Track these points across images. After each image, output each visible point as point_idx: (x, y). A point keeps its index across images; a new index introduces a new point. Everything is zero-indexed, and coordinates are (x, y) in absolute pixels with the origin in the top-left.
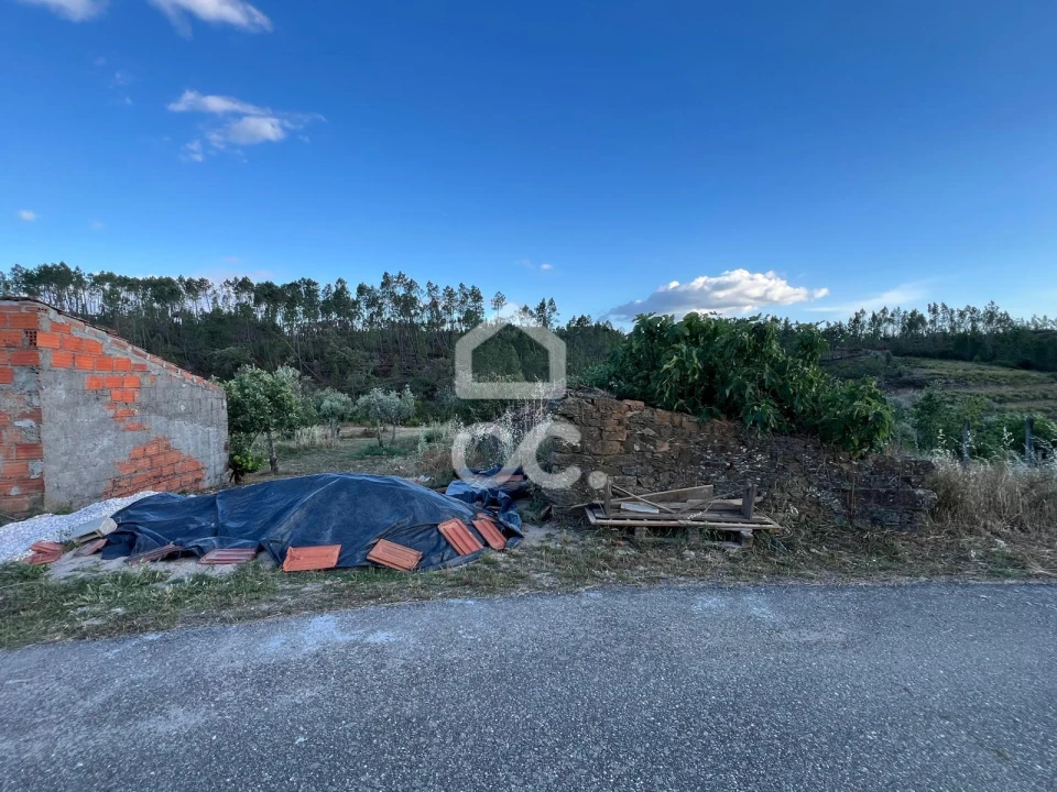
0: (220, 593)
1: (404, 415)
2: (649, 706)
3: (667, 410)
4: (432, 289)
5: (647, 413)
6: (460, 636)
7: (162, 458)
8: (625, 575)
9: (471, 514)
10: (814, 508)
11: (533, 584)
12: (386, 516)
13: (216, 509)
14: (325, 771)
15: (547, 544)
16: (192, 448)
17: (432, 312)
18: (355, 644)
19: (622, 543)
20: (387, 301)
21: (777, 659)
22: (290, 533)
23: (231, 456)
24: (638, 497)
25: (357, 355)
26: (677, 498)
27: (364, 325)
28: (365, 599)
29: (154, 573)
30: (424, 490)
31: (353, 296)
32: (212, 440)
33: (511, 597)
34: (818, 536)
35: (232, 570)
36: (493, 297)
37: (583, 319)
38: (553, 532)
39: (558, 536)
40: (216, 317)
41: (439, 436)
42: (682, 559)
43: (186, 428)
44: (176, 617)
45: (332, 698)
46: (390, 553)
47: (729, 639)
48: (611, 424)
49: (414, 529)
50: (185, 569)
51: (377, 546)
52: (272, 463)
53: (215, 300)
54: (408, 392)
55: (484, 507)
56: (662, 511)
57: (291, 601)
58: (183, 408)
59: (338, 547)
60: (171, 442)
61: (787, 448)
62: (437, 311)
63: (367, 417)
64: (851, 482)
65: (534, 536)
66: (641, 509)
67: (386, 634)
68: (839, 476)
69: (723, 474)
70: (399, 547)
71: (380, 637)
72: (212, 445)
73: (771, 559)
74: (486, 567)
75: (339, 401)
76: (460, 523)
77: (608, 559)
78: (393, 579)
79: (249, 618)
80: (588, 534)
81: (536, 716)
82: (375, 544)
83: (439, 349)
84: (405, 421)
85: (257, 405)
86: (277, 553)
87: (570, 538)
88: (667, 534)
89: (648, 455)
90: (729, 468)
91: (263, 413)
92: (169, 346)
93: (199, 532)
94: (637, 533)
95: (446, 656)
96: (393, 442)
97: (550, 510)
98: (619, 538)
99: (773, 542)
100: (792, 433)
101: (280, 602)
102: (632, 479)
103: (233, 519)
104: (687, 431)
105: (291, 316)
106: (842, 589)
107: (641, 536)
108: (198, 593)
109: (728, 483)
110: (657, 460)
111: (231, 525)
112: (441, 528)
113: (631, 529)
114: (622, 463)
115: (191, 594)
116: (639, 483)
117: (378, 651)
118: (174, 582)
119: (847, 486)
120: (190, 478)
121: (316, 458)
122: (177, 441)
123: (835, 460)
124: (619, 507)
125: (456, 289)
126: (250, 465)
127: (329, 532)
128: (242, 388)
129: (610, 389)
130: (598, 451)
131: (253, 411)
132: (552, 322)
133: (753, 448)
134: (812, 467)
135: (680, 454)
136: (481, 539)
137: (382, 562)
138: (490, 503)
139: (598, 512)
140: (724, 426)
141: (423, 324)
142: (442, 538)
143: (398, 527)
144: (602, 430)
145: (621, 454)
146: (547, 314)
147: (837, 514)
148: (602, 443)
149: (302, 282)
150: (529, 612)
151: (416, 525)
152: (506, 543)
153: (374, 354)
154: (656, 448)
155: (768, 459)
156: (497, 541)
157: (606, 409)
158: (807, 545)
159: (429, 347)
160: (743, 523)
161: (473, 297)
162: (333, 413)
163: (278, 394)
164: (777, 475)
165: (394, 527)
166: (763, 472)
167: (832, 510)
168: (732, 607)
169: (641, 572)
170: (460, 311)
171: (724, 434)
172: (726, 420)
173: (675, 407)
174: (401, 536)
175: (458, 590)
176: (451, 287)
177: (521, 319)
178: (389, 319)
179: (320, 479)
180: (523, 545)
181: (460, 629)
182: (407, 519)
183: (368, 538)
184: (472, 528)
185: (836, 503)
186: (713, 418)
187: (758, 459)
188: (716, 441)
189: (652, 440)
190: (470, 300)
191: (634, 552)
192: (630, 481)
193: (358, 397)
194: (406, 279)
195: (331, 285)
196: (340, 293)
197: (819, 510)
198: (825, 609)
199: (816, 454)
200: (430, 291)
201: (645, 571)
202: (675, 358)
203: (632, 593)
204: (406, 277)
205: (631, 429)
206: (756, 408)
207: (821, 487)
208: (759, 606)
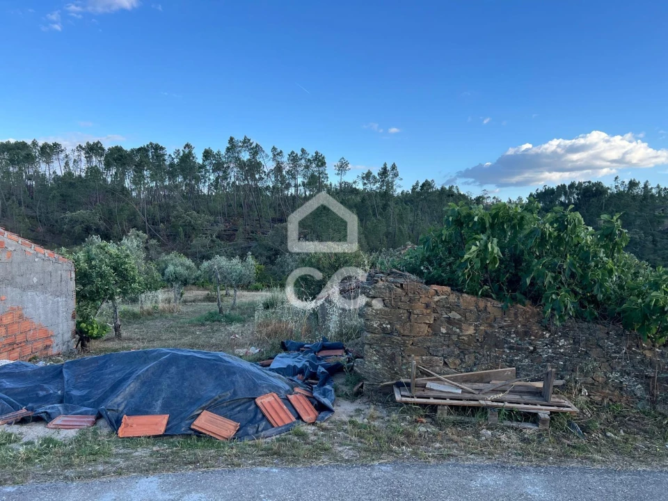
0: (64, 455)
3: (472, 294)
4: (277, 154)
5: (453, 298)
7: (15, 327)
8: (419, 452)
9: (288, 387)
10: (617, 392)
11: (334, 457)
12: (210, 390)
13: (63, 377)
15: (354, 419)
16: (43, 317)
17: (276, 177)
19: (424, 420)
20: (232, 165)
22: (125, 402)
23: (78, 323)
24: (441, 377)
25: (203, 219)
26: (481, 379)
27: (209, 189)
28: (186, 464)
29: (10, 435)
30: (246, 365)
31: (199, 160)
32: (61, 309)
33: (311, 467)
34: (619, 419)
35: (74, 434)
36: (337, 163)
37: (427, 185)
38: (362, 407)
39: (366, 411)
40: (68, 182)
41: (278, 303)
42: (478, 438)
43: (38, 299)
44: (28, 474)
46: (211, 422)
48: (419, 308)
49: (235, 401)
50: (35, 432)
51: (201, 417)
52: (117, 329)
53: (67, 164)
54: (250, 260)
55: (304, 381)
56: (464, 391)
57: (122, 463)
58: (35, 280)
59: (167, 416)
60: (24, 312)
61: (590, 334)
62: (283, 177)
63: (210, 282)
64: (654, 368)
65: (344, 410)
66: (444, 388)
67: (200, 495)
68: (642, 362)
69: (527, 357)
70: (220, 418)
71: (194, 498)
72: (61, 315)
73: (565, 441)
74: (295, 438)
75: (182, 265)
76: (276, 396)
77: (408, 435)
78: (212, 447)
79: (87, 477)
80: (394, 410)
82: (199, 415)
83: (282, 213)
85: (102, 275)
86: (113, 421)
87: (377, 414)
88: (467, 413)
89: (455, 338)
90: (532, 352)
91: (108, 283)
92: (23, 208)
93: (46, 399)
94: (439, 412)
96: (233, 308)
97: (362, 387)
98: (422, 416)
99: (570, 424)
100: (595, 320)
101: (113, 465)
102: (440, 360)
103: (75, 388)
104: (492, 316)
105: (138, 181)
106: (619, 473)
107: (442, 414)
108: (45, 454)
109: (532, 366)
110: (463, 342)
111: (75, 393)
112: (259, 401)
113: (434, 408)
114: (429, 344)
115: (40, 455)
116: (445, 363)
118: (26, 444)
119: (650, 372)
120: (40, 345)
121: (158, 323)
122: (29, 311)
123: (638, 347)
124: (424, 386)
125: (299, 154)
126: (95, 332)
127: (159, 402)
128: (89, 259)
129: (420, 274)
130: (406, 333)
131: (98, 281)
132: (394, 187)
133: (556, 334)
134: (615, 352)
135: (484, 337)
136: (294, 412)
137: (204, 431)
138: (310, 377)
139: (405, 390)
140: (528, 312)
141: (267, 188)
142: (259, 411)
143: (220, 400)
144: (410, 312)
145: (428, 336)
146: (390, 179)
147: (640, 399)
148: (411, 325)
149: (150, 146)
150: (324, 481)
151: (237, 398)
152: (317, 417)
153: (219, 218)
154: (461, 331)
155: (571, 344)
156: (309, 415)
157: (414, 293)
158: (604, 429)
159: (273, 212)
160: (541, 405)
161: (316, 162)
162: (176, 278)
163: (122, 265)
164: (579, 360)
165: (216, 400)
166: (566, 356)
167: (635, 395)
168: (508, 484)
169: (435, 449)
170: (304, 176)
171: (527, 319)
172: (531, 305)
173: (480, 293)
174: (222, 408)
175: (267, 459)
176: (295, 152)
177: (365, 184)
178: (234, 183)
179: (153, 354)
180: (333, 419)
181: (262, 494)
182: (228, 393)
183: (193, 409)
184: (287, 401)
185: (639, 388)
186: (517, 303)
187: (561, 344)
188: (519, 326)
189: (458, 323)
190: (314, 165)
191: (434, 429)
192: (437, 361)
193: (202, 262)
194: (251, 144)
195: (179, 150)
196: (187, 158)
197: (622, 395)
198: (595, 490)
199: (618, 341)
200: (274, 155)
201: (440, 448)
202: (474, 248)
203: (420, 468)
204: (251, 141)
205: (437, 313)
206: (554, 296)
207: (624, 373)
208: (533, 485)
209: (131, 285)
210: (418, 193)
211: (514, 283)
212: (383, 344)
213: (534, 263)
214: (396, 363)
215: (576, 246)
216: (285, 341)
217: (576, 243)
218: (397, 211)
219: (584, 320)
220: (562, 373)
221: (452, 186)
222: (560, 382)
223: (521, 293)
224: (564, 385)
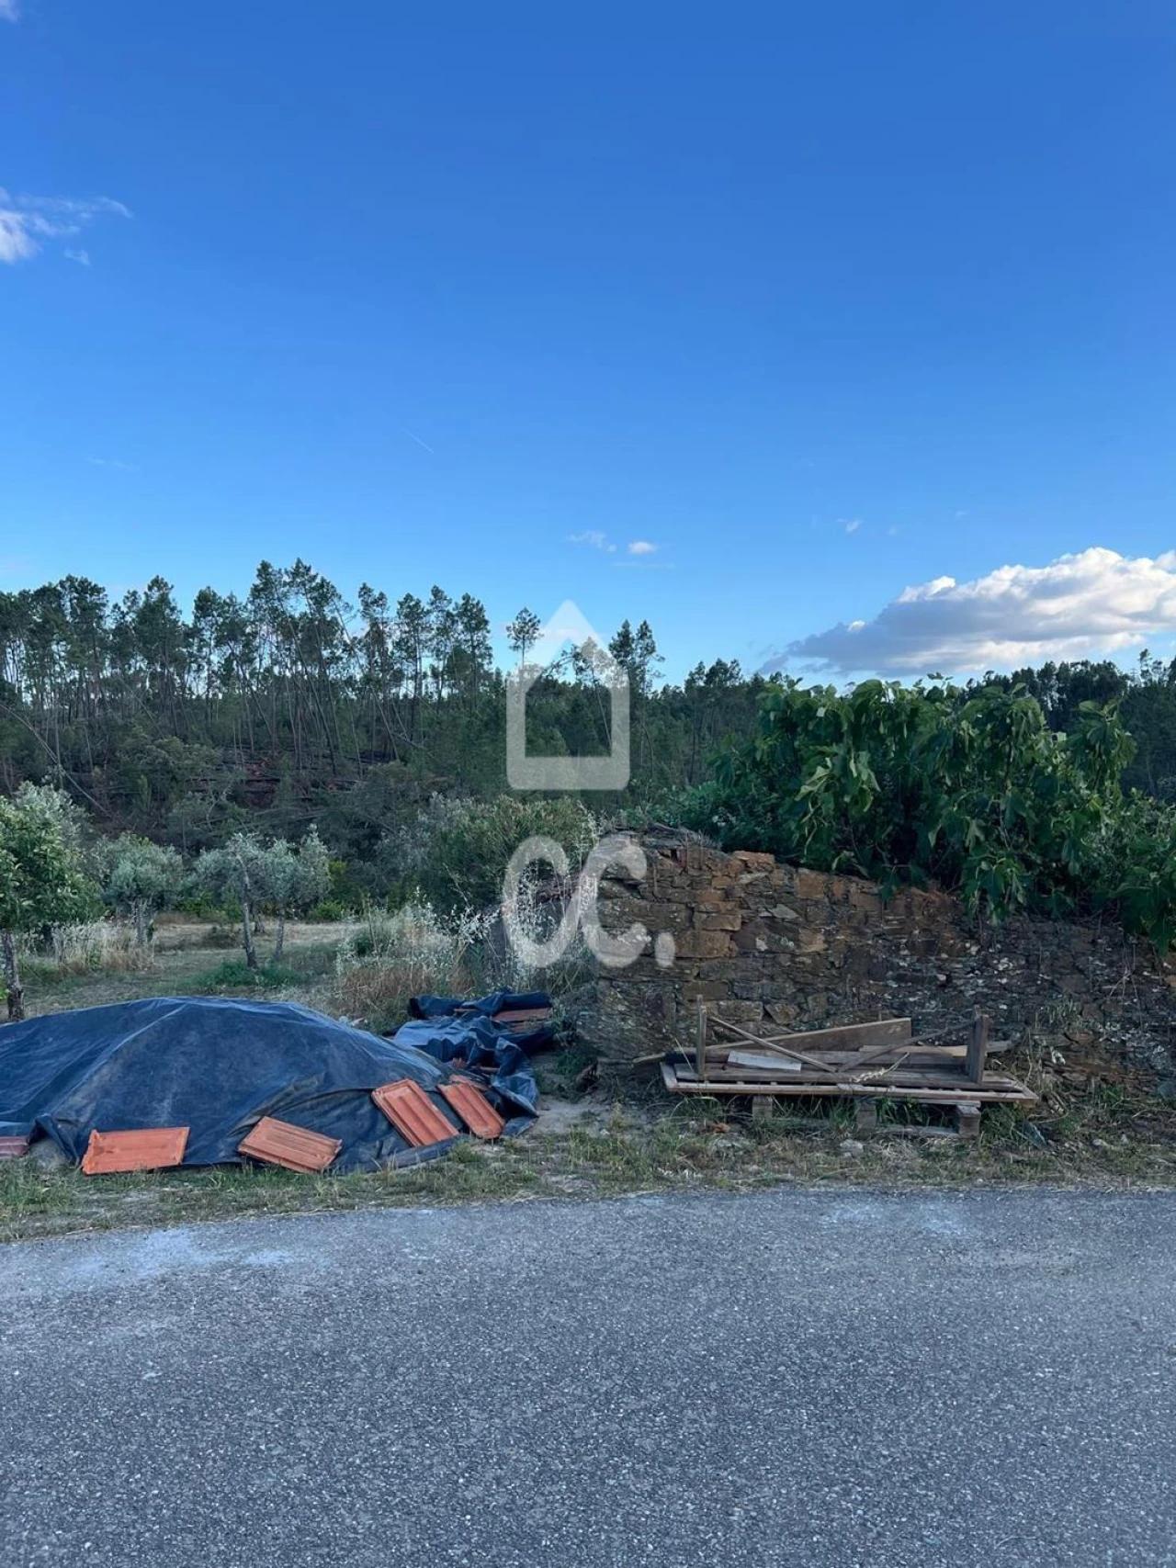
1: (305, 893)
2: (704, 1338)
3: (819, 868)
4: (371, 600)
5: (780, 876)
6: (405, 1255)
8: (717, 1178)
9: (438, 1073)
10: (1115, 1064)
11: (546, 1190)
12: (274, 1075)
14: (192, 1406)
15: (582, 1130)
17: (370, 655)
18: (226, 1265)
19: (726, 1127)
20: (264, 628)
21: (940, 1287)
22: (93, 1105)
24: (763, 1041)
25: (198, 756)
26: (841, 1043)
27: (210, 684)
28: (239, 1209)
30: (347, 1029)
31: (187, 617)
33: (501, 1205)
34: (1122, 1118)
36: (512, 621)
37: (719, 671)
38: (596, 1109)
39: (605, 1116)
41: (384, 940)
42: (836, 1154)
45: (194, 1329)
46: (280, 1140)
47: (868, 1261)
48: (710, 898)
49: (328, 1097)
51: (256, 1130)
52: (14, 999)
54: (315, 843)
55: (468, 1068)
56: (807, 1066)
57: (105, 1213)
59: (185, 1131)
61: (1059, 946)
62: (383, 653)
63: (217, 900)
65: (557, 1117)
66: (768, 1063)
67: (279, 1253)
69: (933, 997)
70: (297, 1130)
71: (268, 1257)
73: (1010, 1154)
74: (461, 1166)
75: (154, 862)
76: (415, 1087)
77: (692, 1154)
78: (288, 1182)
79: (38, 1235)
80: (661, 1110)
81: (519, 1349)
82: (253, 1126)
83: (387, 740)
84: (305, 907)
86: (71, 1141)
87: (628, 1119)
88: (813, 1109)
89: (785, 960)
90: (943, 986)
91: (3, 885)
94: (755, 1109)
95: (380, 1281)
96: (278, 956)
97: (594, 1069)
98: (721, 1119)
99: (1020, 1127)
100: (1069, 916)
101: (86, 1216)
102: (755, 1008)
104: (860, 913)
106: (1110, 1196)
107: (762, 1113)
109: (944, 1015)
110: (802, 969)
112: (379, 1096)
113: (745, 1101)
114: (733, 975)
116: (767, 1015)
117: (263, 1274)
121: (105, 991)
123: (1154, 969)
124: (724, 1061)
125: (425, 600)
127: (166, 1103)
129: (712, 831)
130: (685, 952)
132: (647, 677)
133: (990, 946)
134: (1109, 982)
135: (845, 958)
136: (455, 1119)
137: (266, 1158)
138: (478, 1060)
139: (683, 1069)
140: (934, 902)
141: (350, 682)
142: (380, 1116)
143: (297, 1094)
144: (692, 909)
145: (730, 958)
146: (637, 660)
147: (1162, 1076)
148: (694, 935)
149: (67, 585)
150: (528, 1224)
151: (332, 1090)
152: (502, 1127)
153: (235, 752)
154: (798, 946)
155: (1021, 967)
156: (485, 1123)
157: (700, 869)
158: (1090, 1135)
159: (364, 736)
160: (964, 1090)
161: (465, 620)
162: (139, 891)
163: (33, 846)
164: (1039, 999)
165: (288, 1095)
166: (1012, 992)
167: (1152, 1068)
168: (893, 1219)
169: (751, 1173)
170: (438, 653)
171: (932, 918)
172: (938, 890)
173: (834, 865)
174: (303, 1111)
175: (407, 1198)
176: (415, 598)
177: (580, 670)
178: (269, 670)
179: (144, 1010)
180: (535, 1132)
181: (406, 1247)
182: (314, 1079)
183: (240, 1113)
184: (438, 1095)
185: (1159, 1054)
186: (910, 885)
187: (1001, 968)
188: (917, 932)
189: (790, 929)
190: (460, 627)
191: (747, 1143)
192: (751, 1010)
193: (198, 854)
194: (314, 577)
195: (134, 593)
196: (154, 614)
197: (1126, 1067)
198: (1060, 1223)
199: (1115, 958)
200: (367, 605)
201: (758, 1172)
202: (820, 771)
203: (720, 1199)
204: (312, 572)
205: (748, 908)
206: (984, 865)
207: (1128, 1023)
208: (942, 1217)
209: (54, 891)
210: (700, 689)
211: (904, 845)
212: (637, 978)
213: (941, 803)
214: (664, 1016)
215: (1029, 767)
216: (418, 997)
217: (1029, 761)
218: (654, 729)
219: (1047, 915)
220: (1005, 1028)
221: (778, 674)
222: (1001, 1046)
223: (919, 865)
224: (1008, 1051)
